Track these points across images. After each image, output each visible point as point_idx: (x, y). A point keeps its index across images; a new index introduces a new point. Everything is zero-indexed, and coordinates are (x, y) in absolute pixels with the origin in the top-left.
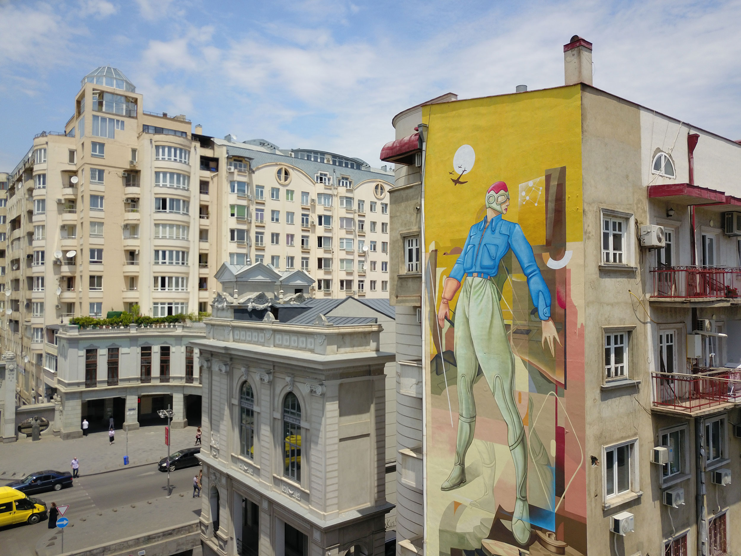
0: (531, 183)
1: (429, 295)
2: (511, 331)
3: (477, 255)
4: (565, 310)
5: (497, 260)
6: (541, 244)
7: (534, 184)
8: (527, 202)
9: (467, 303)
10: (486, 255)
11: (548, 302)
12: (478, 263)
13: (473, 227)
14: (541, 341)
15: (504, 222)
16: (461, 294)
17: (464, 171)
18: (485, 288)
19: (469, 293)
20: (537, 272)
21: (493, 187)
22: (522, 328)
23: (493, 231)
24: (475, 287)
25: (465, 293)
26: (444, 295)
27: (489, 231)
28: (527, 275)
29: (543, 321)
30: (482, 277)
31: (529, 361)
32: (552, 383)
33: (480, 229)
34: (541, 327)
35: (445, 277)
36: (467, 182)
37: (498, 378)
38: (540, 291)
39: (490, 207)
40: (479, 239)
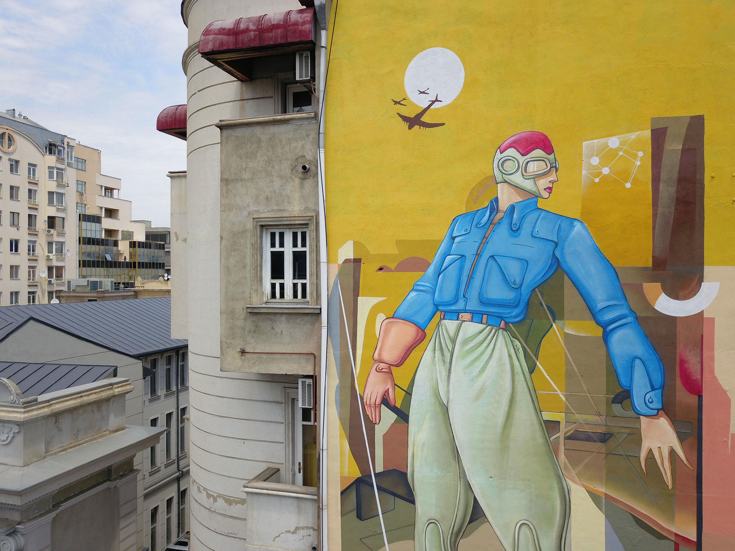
0: (614, 142)
1: (338, 352)
2: (561, 435)
3: (471, 277)
4: (700, 397)
5: (525, 291)
6: (641, 264)
7: (622, 143)
8: (605, 179)
9: (444, 374)
10: (495, 279)
11: (658, 379)
12: (473, 294)
13: (460, 218)
14: (639, 457)
15: (543, 214)
16: (428, 354)
17: (433, 102)
18: (492, 346)
19: (448, 355)
20: (629, 319)
21: (514, 142)
22: (588, 429)
23: (515, 231)
24: (466, 341)
25: (438, 353)
26: (380, 354)
27: (503, 231)
28: (604, 326)
29: (642, 418)
30: (484, 321)
31: (606, 494)
32: (665, 538)
33: (478, 223)
34: (639, 429)
35: (381, 317)
36: (444, 124)
37: (524, 528)
38: (637, 358)
39: (506, 182)
40: (477, 245)
